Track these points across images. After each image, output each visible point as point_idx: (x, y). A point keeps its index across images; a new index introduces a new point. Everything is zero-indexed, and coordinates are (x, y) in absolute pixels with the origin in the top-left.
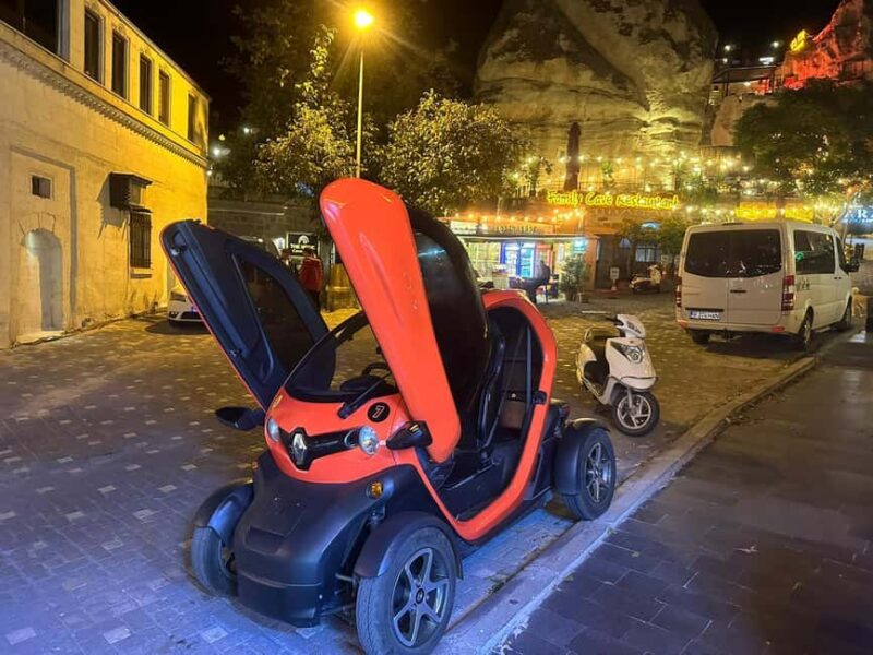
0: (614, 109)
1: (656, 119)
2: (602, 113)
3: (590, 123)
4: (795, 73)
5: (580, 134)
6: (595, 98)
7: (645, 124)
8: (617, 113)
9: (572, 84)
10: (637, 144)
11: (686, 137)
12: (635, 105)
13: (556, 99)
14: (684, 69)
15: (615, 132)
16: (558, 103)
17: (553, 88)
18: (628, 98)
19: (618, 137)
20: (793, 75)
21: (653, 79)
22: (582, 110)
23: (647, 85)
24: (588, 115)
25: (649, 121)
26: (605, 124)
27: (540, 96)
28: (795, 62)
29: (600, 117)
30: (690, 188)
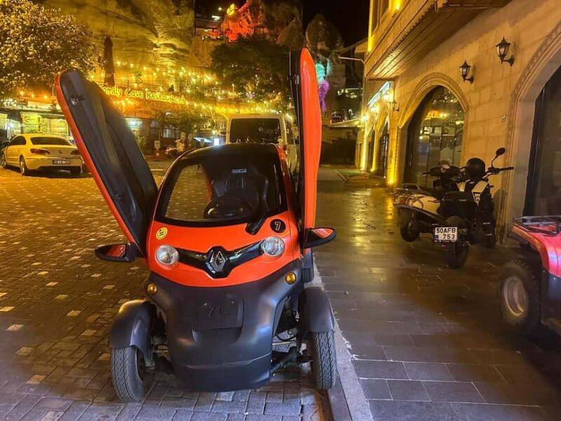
0: (135, 32)
1: (162, 44)
2: (126, 33)
3: (118, 39)
4: (231, 28)
5: (112, 45)
6: (120, 21)
7: (155, 46)
8: (137, 35)
9: (102, 8)
10: (151, 59)
11: (181, 58)
12: (148, 31)
13: (91, 17)
14: (177, 13)
15: (136, 48)
16: (93, 20)
17: (87, 8)
18: (144, 26)
19: (139, 52)
20: (229, 29)
21: (159, 16)
22: (111, 28)
23: (155, 19)
24: (116, 32)
25: (158, 44)
26: (128, 41)
27: (78, 13)
28: (230, 22)
29: (125, 36)
30: (188, 91)
